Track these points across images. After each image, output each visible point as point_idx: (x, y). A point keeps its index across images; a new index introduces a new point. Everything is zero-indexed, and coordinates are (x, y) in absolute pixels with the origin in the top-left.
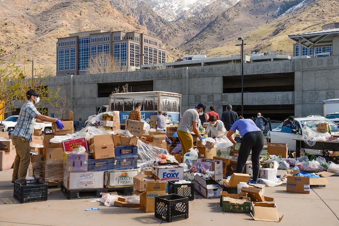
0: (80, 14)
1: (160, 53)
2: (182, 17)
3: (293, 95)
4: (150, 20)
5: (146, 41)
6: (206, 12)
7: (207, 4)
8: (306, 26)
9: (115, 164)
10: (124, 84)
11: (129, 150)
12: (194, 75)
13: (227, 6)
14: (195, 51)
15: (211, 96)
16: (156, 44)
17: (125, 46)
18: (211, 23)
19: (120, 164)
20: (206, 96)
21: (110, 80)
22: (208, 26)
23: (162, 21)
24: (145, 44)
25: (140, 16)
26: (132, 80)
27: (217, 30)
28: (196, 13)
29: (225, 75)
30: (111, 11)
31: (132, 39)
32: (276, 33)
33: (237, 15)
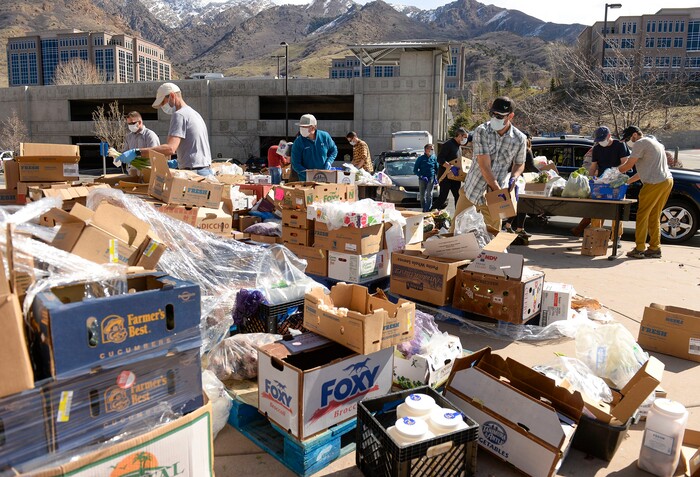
0: (43, 9)
1: (161, 67)
2: (189, 24)
3: (352, 125)
4: (145, 23)
5: (141, 49)
6: (221, 20)
7: (221, 11)
8: (339, 49)
9: (62, 416)
10: (112, 101)
11: (147, 318)
12: (218, 92)
13: (247, 16)
14: (208, 69)
15: (242, 123)
16: (155, 54)
17: (111, 54)
18: (227, 35)
19: (96, 407)
20: (237, 122)
21: (89, 96)
22: (223, 39)
23: (162, 26)
24: (139, 53)
25: (132, 18)
26: (125, 96)
27: (235, 45)
28: (207, 20)
29: (262, 94)
30: (89, 7)
31: (121, 44)
32: (305, 55)
33: (260, 28)
